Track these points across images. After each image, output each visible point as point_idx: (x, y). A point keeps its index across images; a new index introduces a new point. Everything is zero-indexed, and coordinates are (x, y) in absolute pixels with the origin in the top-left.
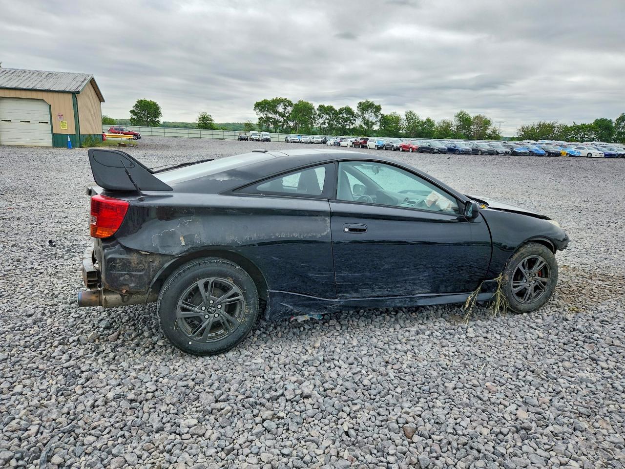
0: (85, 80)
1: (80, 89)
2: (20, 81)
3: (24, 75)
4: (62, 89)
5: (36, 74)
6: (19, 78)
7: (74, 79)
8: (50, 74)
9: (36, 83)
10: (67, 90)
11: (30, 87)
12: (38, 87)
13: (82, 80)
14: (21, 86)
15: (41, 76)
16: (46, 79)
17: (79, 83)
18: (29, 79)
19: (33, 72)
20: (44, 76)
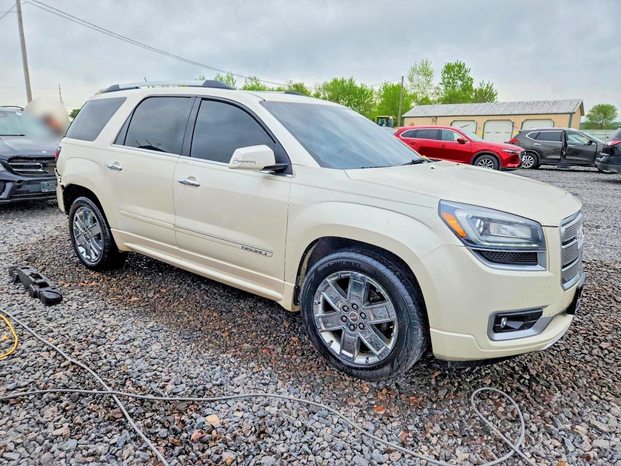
0: (578, 103)
1: (575, 110)
2: (538, 109)
3: (539, 104)
4: (564, 112)
5: (546, 104)
6: (537, 107)
7: (571, 104)
8: (555, 103)
9: (547, 109)
10: (567, 112)
11: (545, 112)
12: (549, 112)
13: (576, 104)
14: (539, 112)
15: (550, 104)
16: (552, 107)
17: (574, 107)
18: (543, 107)
19: (545, 102)
20: (551, 104)
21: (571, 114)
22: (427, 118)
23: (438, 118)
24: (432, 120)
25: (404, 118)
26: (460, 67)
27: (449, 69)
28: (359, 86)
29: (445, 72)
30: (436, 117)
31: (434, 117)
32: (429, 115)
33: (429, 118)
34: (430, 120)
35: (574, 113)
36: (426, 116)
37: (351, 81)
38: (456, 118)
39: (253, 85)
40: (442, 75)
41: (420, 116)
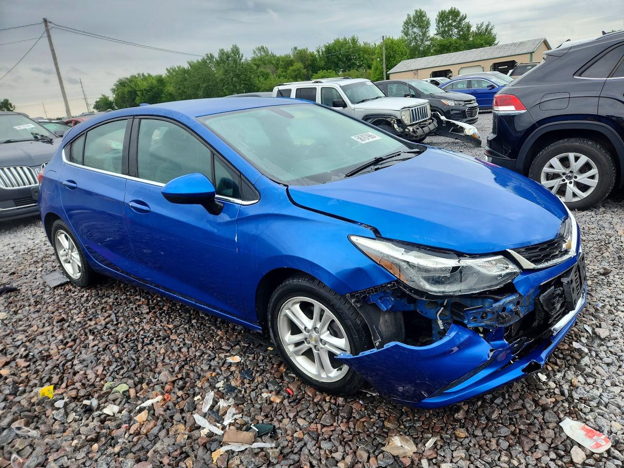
21: (531, 53)
22: (410, 72)
23: (419, 70)
24: (413, 73)
25: (390, 74)
26: (454, 13)
27: (443, 17)
28: (362, 44)
29: (439, 21)
31: (415, 70)
35: (534, 52)
36: (408, 70)
38: (434, 70)
39: (261, 55)
40: (437, 26)
41: (403, 70)
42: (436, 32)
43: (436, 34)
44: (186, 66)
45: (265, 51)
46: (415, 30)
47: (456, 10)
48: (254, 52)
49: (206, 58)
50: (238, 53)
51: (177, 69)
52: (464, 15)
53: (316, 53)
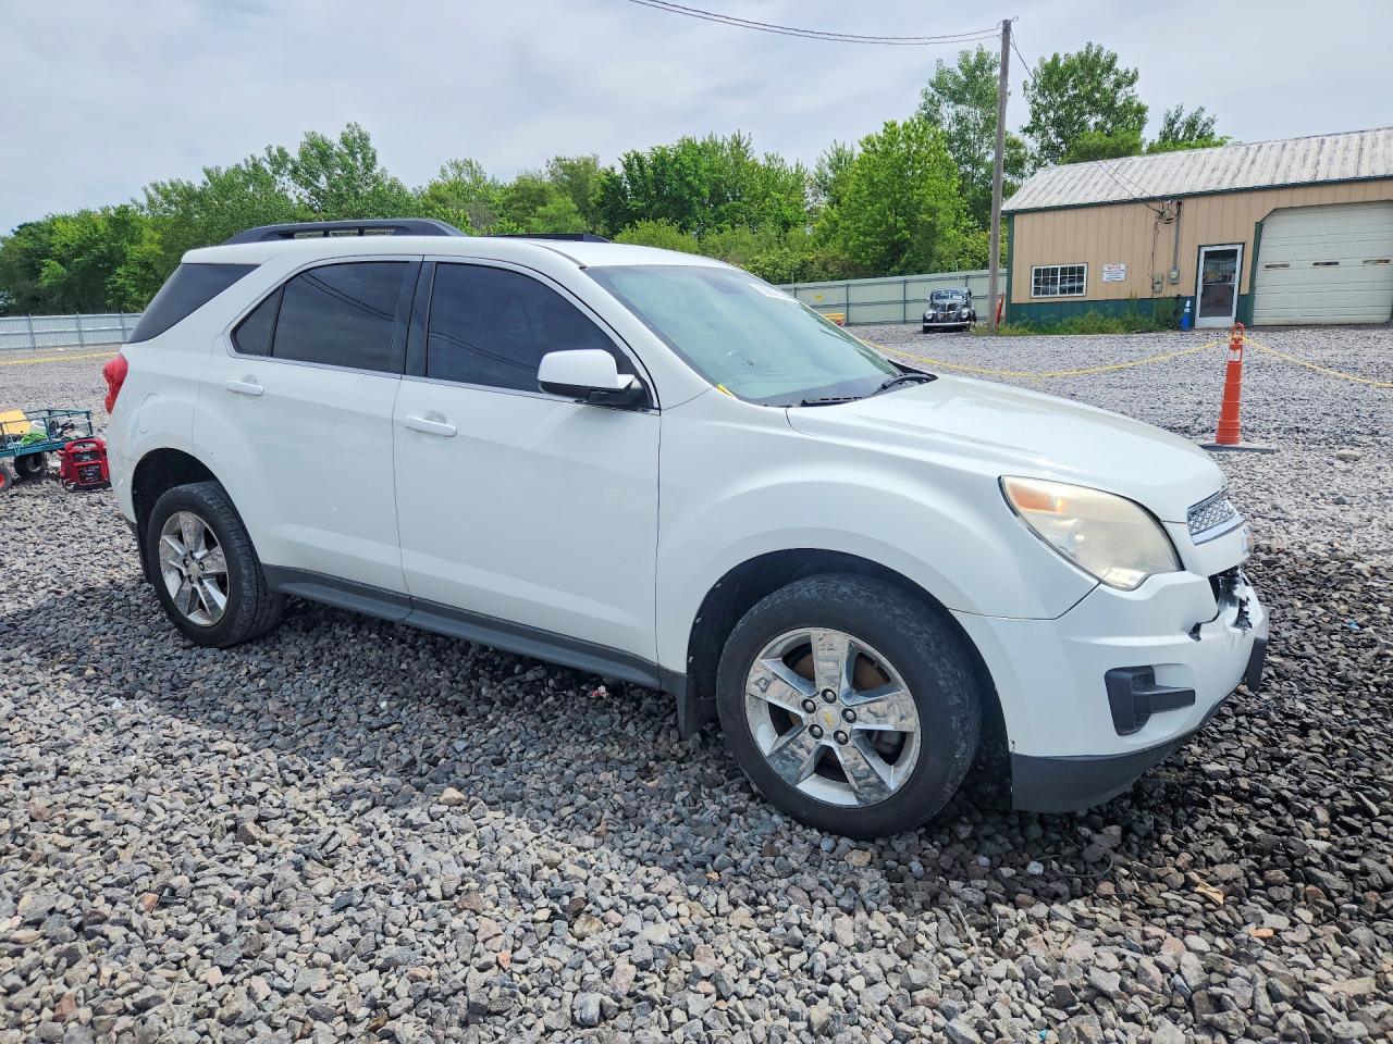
22: (1129, 208)
23: (1188, 205)
24: (1152, 217)
25: (1010, 215)
28: (762, 161)
30: (1179, 199)
31: (1164, 198)
32: (1136, 195)
33: (1142, 207)
34: (1147, 215)
36: (1125, 196)
37: (738, 144)
38: (1272, 200)
40: (1033, 102)
41: (1090, 200)
42: (1027, 121)
43: (1026, 130)
44: (198, 181)
45: (473, 173)
46: (962, 109)
47: (1104, 54)
48: (443, 171)
49: (261, 154)
50: (364, 147)
51: (169, 188)
52: (1132, 71)
53: (620, 171)
